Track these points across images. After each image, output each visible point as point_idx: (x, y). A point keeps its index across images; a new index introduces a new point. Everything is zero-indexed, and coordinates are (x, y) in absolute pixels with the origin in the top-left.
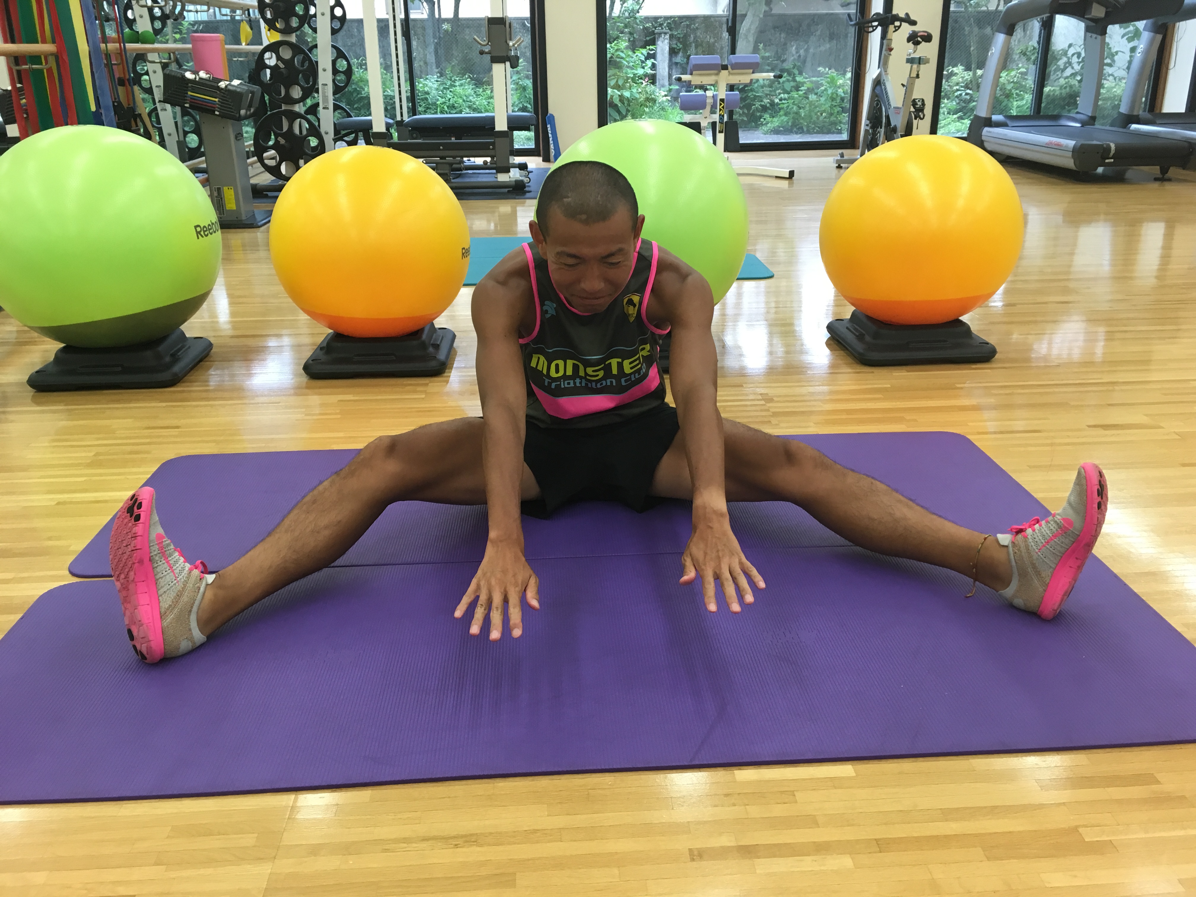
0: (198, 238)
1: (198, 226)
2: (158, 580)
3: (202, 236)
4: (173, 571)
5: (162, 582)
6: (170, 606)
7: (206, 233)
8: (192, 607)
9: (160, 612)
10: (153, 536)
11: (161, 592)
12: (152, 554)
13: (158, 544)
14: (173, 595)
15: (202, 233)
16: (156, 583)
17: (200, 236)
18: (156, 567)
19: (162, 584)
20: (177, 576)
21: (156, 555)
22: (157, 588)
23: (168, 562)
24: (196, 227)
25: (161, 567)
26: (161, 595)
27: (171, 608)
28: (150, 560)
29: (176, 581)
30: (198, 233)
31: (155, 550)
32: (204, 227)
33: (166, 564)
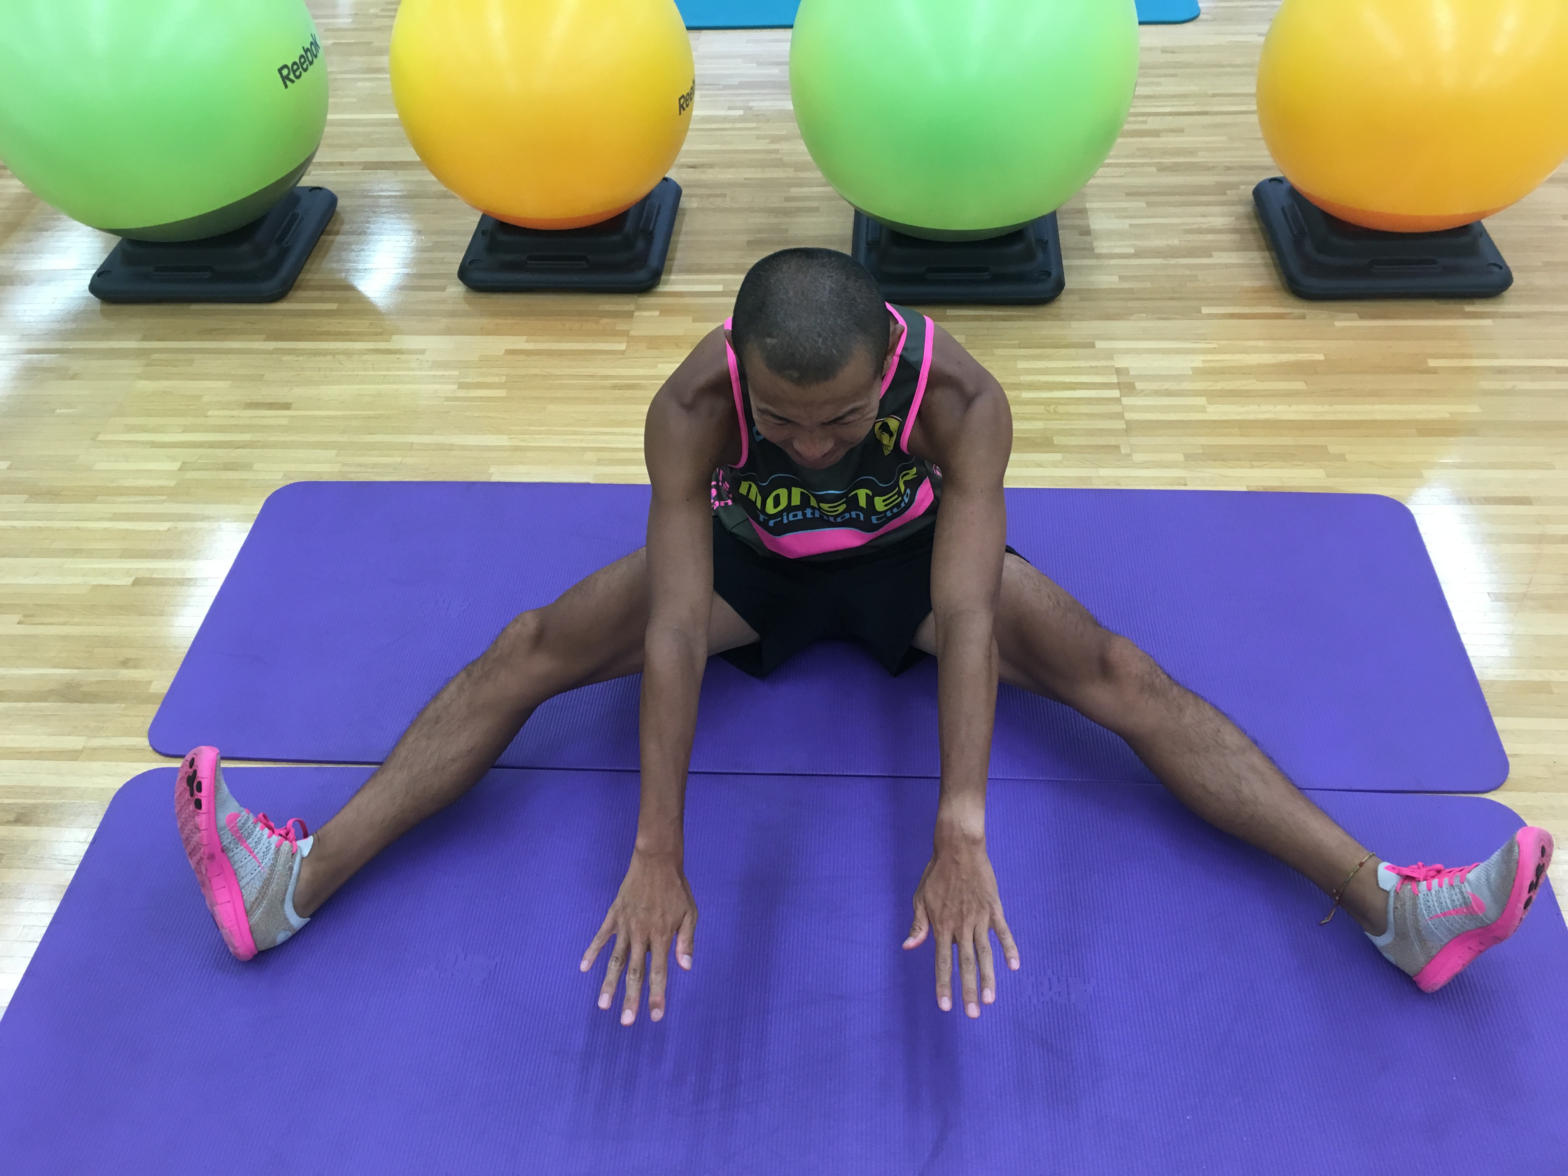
0: (286, 86)
1: (285, 66)
2: (237, 870)
3: (293, 81)
4: (255, 857)
5: (242, 873)
6: (257, 898)
7: (298, 73)
8: (285, 895)
9: (245, 910)
10: (222, 819)
11: (242, 883)
12: (224, 844)
13: (230, 829)
14: (258, 884)
15: (292, 76)
16: (235, 874)
17: (288, 83)
18: (233, 856)
19: (243, 874)
20: (260, 861)
21: (230, 843)
22: (237, 879)
23: (247, 847)
24: (280, 70)
25: (239, 854)
26: (244, 887)
27: (258, 901)
28: (223, 851)
29: (260, 868)
30: (285, 79)
31: (227, 839)
32: (295, 63)
33: (244, 849)
